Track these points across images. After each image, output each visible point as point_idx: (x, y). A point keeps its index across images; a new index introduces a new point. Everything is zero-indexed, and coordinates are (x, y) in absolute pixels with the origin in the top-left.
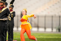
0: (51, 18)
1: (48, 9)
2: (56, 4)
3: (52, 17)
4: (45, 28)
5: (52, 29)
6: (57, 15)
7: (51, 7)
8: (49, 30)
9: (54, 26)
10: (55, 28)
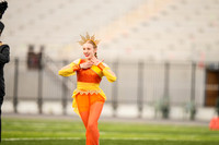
0: (135, 71)
1: (125, 36)
2: (155, 19)
5: (140, 109)
6: (158, 57)
7: (135, 30)
8: (128, 111)
9: (148, 97)
10: (151, 104)
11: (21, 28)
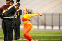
1: (55, 6)
3: (60, 15)
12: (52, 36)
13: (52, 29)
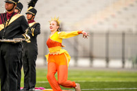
1: (113, 16)
2: (132, 5)
3: (124, 34)
4: (107, 60)
5: (124, 62)
7: (120, 13)
8: (116, 64)
9: (128, 54)
10: (130, 59)
11: (48, 12)
12: (107, 81)
13: (107, 67)
